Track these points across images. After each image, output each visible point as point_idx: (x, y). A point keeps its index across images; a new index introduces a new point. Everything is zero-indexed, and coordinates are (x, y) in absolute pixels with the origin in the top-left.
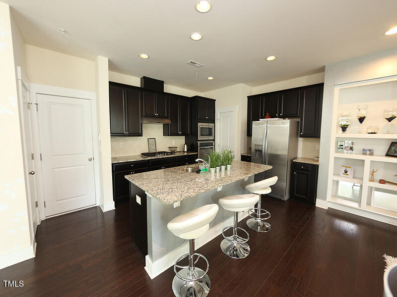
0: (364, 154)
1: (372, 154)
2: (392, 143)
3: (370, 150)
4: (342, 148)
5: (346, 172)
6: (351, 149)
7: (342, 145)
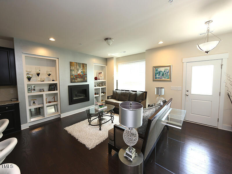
0: (41, 91)
1: (44, 91)
2: (50, 85)
3: (43, 89)
4: (30, 90)
5: (34, 103)
6: (34, 90)
7: (30, 89)
